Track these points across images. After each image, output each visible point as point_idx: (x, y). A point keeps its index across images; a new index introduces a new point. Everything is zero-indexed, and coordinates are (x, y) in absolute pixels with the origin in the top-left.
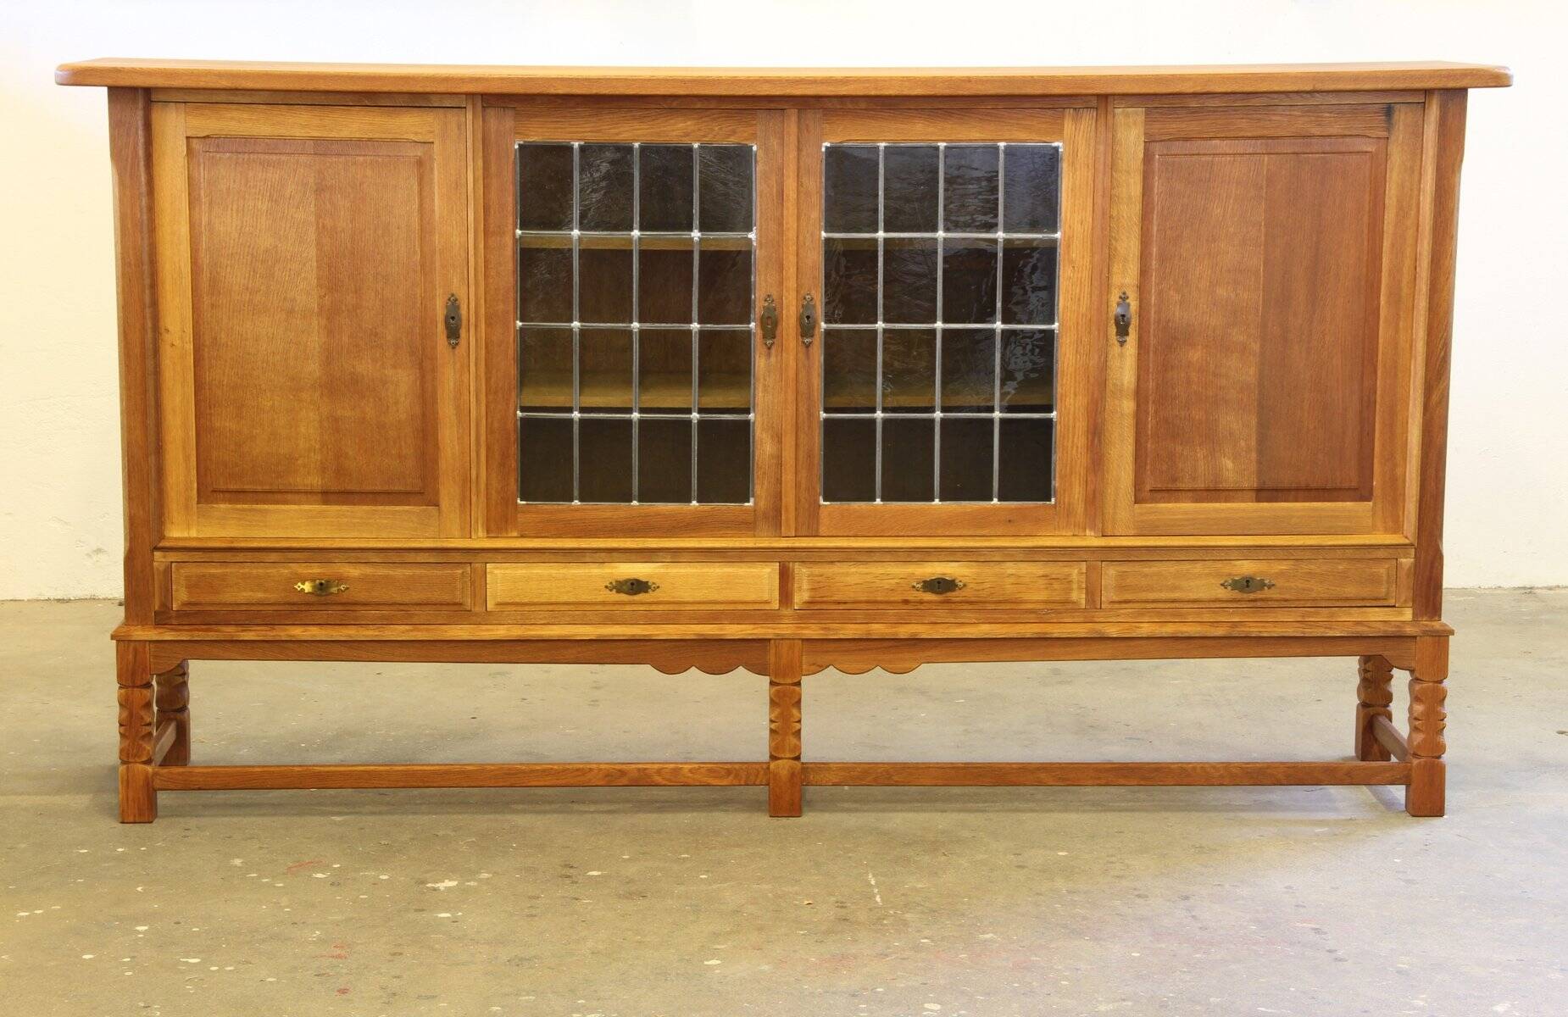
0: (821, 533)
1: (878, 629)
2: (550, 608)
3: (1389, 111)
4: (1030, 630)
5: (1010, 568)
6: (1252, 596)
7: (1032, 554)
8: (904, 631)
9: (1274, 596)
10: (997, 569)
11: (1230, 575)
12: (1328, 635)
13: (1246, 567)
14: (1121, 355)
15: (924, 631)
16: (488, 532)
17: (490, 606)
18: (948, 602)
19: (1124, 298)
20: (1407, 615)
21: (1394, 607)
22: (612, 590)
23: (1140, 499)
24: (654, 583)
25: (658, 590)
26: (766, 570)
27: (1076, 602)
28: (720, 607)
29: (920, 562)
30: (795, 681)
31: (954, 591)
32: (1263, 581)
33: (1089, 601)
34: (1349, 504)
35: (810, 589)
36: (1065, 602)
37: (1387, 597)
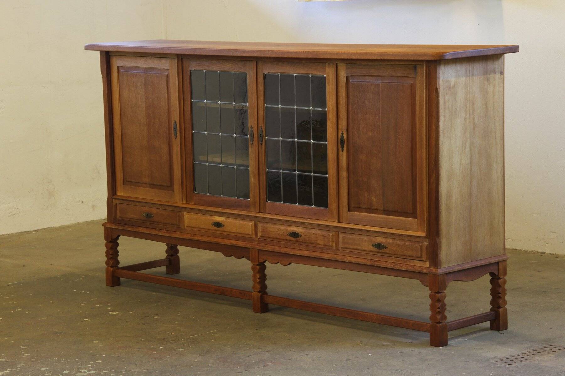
0: (266, 212)
1: (277, 249)
2: (200, 229)
3: (415, 68)
4: (316, 255)
5: (314, 231)
6: (381, 251)
7: (320, 227)
8: (283, 250)
9: (387, 252)
10: (310, 231)
11: (374, 242)
12: (401, 269)
13: (379, 240)
14: (343, 155)
15: (288, 251)
16: (187, 202)
17: (185, 227)
18: (297, 241)
19: (343, 134)
20: (427, 265)
21: (423, 261)
22: (213, 225)
23: (349, 210)
24: (223, 224)
25: (224, 227)
26: (251, 223)
27: (332, 246)
28: (240, 235)
29: (290, 226)
30: (257, 264)
31: (298, 237)
32: (384, 245)
33: (336, 246)
34: (410, 219)
35: (262, 232)
36: (329, 246)
37: (421, 257)
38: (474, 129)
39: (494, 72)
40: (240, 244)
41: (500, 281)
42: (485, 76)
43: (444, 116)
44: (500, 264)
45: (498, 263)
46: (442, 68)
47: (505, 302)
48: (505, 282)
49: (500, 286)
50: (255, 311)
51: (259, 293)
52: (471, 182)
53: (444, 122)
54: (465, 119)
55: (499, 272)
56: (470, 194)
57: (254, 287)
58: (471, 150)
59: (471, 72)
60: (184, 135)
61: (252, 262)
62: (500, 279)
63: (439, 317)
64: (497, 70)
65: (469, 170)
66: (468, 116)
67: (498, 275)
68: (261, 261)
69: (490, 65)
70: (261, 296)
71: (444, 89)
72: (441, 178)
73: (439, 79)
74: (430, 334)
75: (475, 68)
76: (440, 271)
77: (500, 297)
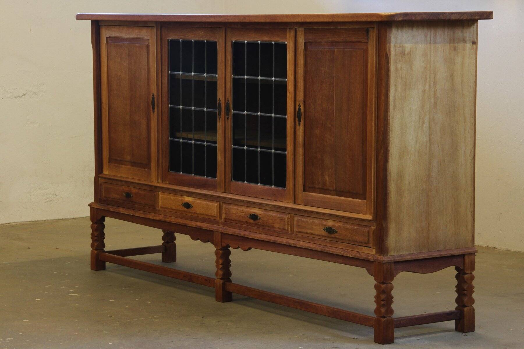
0: (231, 192)
1: (237, 232)
2: (171, 210)
3: (367, 31)
4: (272, 238)
5: (271, 214)
6: (331, 236)
7: (277, 209)
8: (243, 234)
9: (337, 237)
10: (268, 213)
11: (325, 225)
12: (348, 256)
13: (330, 223)
14: (299, 129)
15: (247, 234)
16: (162, 181)
17: (159, 208)
18: (256, 224)
19: (300, 106)
20: (374, 252)
21: (370, 247)
22: (183, 206)
23: (304, 190)
24: (192, 205)
25: (193, 208)
26: (216, 204)
27: (288, 230)
28: (206, 217)
29: (250, 207)
30: (220, 248)
31: (258, 220)
32: (334, 229)
33: (291, 230)
34: (360, 200)
35: (225, 214)
36: (285, 230)
37: (368, 243)
38: (436, 103)
39: (464, 41)
40: (205, 226)
41: (466, 276)
42: (452, 45)
43: (396, 86)
44: (466, 257)
45: (463, 256)
46: (394, 31)
47: (473, 301)
48: (473, 278)
49: (465, 282)
50: (217, 300)
51: (221, 281)
52: (430, 162)
53: (395, 92)
54: (424, 91)
55: (464, 267)
56: (429, 176)
57: (217, 274)
58: (430, 127)
59: (432, 39)
60: (161, 109)
61: (216, 246)
62: (466, 274)
63: (383, 310)
64: (468, 38)
65: (428, 148)
66: (427, 87)
67: (464, 269)
68: (224, 245)
69: (459, 33)
70: (224, 284)
71: (396, 55)
72: (390, 155)
73: (390, 43)
74: (375, 329)
75: (438, 34)
76: (385, 259)
77: (465, 295)
